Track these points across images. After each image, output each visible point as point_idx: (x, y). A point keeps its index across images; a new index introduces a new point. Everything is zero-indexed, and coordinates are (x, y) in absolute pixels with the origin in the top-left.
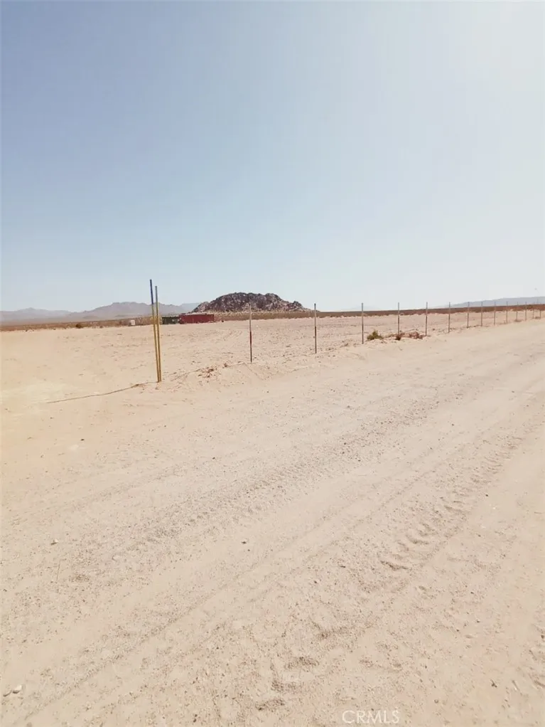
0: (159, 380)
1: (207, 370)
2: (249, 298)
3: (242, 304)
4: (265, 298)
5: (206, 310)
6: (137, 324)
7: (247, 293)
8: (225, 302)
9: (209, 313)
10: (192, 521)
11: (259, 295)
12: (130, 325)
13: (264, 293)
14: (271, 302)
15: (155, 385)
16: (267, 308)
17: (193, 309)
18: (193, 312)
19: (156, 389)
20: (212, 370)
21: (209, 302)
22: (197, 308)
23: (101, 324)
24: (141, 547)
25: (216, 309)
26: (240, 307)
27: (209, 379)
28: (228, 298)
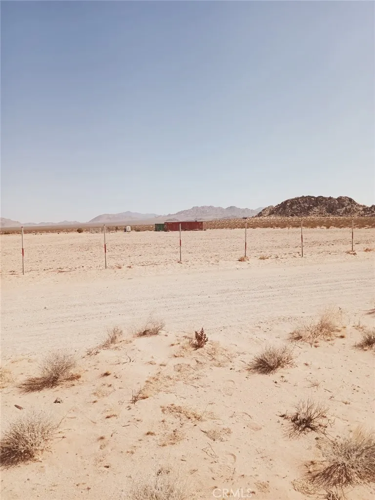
2: (318, 201)
3: (309, 208)
4: (337, 202)
5: (269, 215)
7: (316, 196)
8: (291, 206)
11: (330, 198)
13: (336, 197)
14: (343, 206)
16: (338, 213)
17: (256, 214)
18: (256, 216)
21: (274, 206)
25: (280, 214)
26: (306, 211)
28: (294, 202)
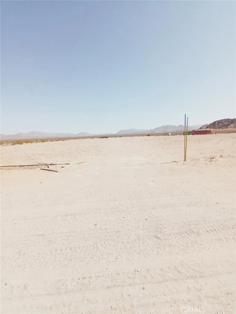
0: (185, 160)
1: (210, 158)
2: (233, 121)
3: (228, 125)
5: (206, 128)
6: (172, 135)
8: (218, 124)
9: (208, 129)
10: (207, 231)
12: (169, 135)
15: (183, 162)
17: (199, 128)
18: (199, 129)
19: (183, 164)
20: (213, 158)
21: (208, 124)
22: (201, 127)
23: (157, 135)
24: (182, 235)
25: (212, 127)
26: (226, 126)
27: (211, 162)
28: (219, 122)
